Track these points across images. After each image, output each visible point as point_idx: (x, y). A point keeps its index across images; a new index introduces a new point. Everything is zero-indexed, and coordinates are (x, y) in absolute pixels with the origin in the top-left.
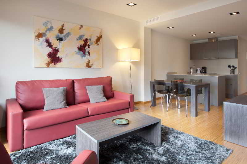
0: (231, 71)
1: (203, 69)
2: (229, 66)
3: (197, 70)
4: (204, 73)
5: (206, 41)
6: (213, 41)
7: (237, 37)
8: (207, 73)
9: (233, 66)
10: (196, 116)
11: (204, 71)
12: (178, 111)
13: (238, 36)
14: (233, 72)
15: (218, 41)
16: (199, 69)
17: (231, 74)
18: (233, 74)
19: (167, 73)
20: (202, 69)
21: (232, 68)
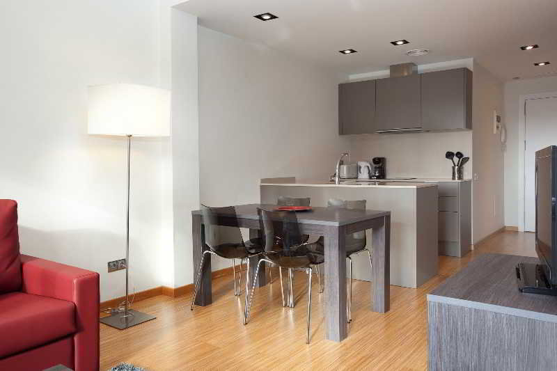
0: (454, 168)
1: (377, 166)
2: (449, 155)
3: (358, 169)
4: (378, 177)
5: (386, 73)
6: (406, 74)
7: (468, 63)
8: (388, 177)
9: (459, 155)
10: (344, 335)
11: (380, 169)
12: (287, 317)
13: (472, 59)
14: (460, 172)
15: (419, 73)
16: (364, 165)
17: (454, 178)
18: (460, 178)
19: (263, 181)
20: (374, 166)
21: (456, 159)
